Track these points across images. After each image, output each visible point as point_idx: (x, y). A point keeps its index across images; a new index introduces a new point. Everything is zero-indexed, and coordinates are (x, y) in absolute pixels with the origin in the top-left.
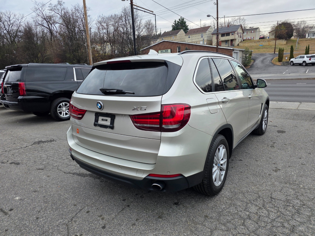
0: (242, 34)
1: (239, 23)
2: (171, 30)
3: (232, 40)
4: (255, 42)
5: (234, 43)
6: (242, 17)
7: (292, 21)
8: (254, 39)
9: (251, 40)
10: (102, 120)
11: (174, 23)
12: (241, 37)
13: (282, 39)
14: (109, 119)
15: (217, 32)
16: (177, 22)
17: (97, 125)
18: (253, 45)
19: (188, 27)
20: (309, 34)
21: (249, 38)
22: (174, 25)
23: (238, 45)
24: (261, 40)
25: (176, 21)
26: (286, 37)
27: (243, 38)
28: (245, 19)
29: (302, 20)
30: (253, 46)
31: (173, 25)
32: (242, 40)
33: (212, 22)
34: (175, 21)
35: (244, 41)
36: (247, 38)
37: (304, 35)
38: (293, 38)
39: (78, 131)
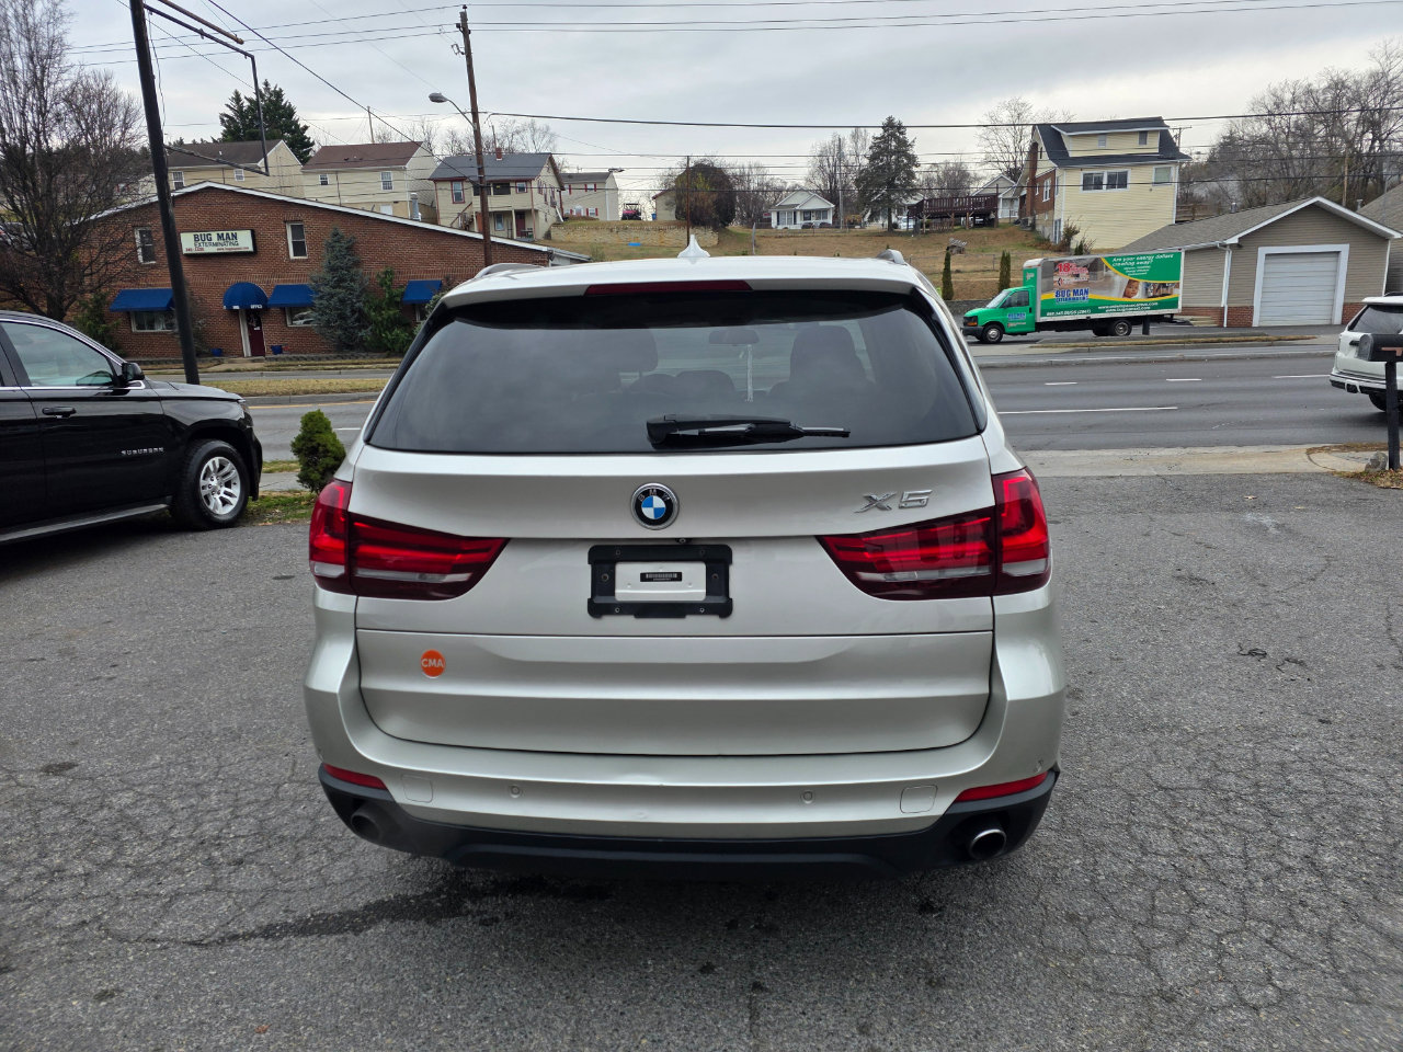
0: (557, 194)
1: (531, 144)
2: (218, 136)
3: (522, 215)
4: (611, 230)
5: (529, 225)
6: (540, 123)
7: (727, 162)
8: (601, 218)
9: (586, 218)
10: (644, 577)
11: (228, 106)
12: (554, 205)
13: (704, 224)
14: (694, 571)
15: (480, 173)
16: (246, 104)
18: (606, 239)
19: (307, 134)
20: (778, 213)
21: (579, 212)
22: (230, 113)
23: (548, 236)
24: (631, 225)
25: (242, 97)
26: (715, 219)
27: (562, 209)
28: (551, 131)
29: (754, 161)
30: (604, 243)
31: (227, 116)
32: (558, 217)
33: (418, 127)
34: (237, 98)
35: (570, 223)
36: (572, 211)
37: (765, 217)
38: (735, 226)
39: (433, 667)
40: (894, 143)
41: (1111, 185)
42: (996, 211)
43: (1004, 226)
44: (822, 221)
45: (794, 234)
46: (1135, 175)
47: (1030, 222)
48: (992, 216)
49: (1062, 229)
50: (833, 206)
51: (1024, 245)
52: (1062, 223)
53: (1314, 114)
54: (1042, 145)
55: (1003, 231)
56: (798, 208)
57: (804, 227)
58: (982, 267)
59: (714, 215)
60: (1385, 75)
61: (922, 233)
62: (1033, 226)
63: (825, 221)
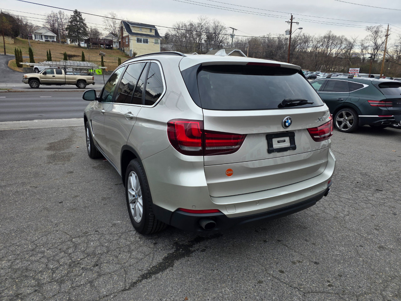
10: (278, 142)
14: (287, 139)
17: (275, 151)
20: (35, 35)
37: (30, 36)
38: (19, 38)
39: (230, 174)
40: (78, 18)
41: (144, 42)
42: (112, 45)
43: (115, 50)
44: (53, 40)
45: (42, 43)
46: (150, 40)
47: (123, 49)
48: (112, 46)
49: (132, 53)
50: (56, 35)
51: (122, 56)
52: (132, 51)
53: (187, 31)
54: (124, 27)
55: (115, 51)
56: (42, 34)
57: (46, 41)
58: (111, 61)
59: (12, 33)
60: (201, 24)
61: (90, 48)
62: (124, 51)
63: (54, 40)
